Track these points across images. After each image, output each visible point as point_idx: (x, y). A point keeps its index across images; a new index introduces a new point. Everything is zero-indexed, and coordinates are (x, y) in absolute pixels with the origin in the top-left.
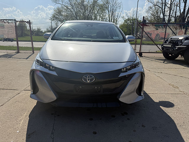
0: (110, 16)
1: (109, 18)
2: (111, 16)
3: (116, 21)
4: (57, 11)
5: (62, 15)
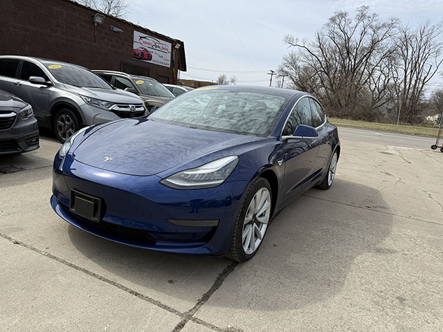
0: (409, 71)
1: (406, 76)
2: (412, 71)
3: (423, 84)
4: (288, 59)
5: (297, 68)
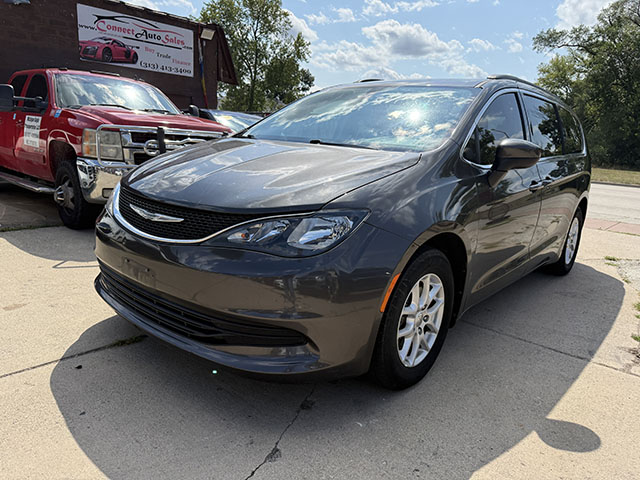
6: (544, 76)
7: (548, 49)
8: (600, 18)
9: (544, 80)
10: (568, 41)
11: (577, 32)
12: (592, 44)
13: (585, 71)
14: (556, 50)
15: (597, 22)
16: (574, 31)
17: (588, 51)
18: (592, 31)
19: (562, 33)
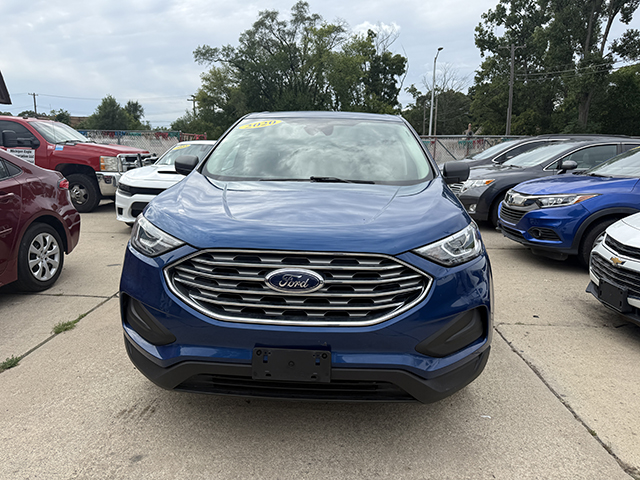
4: (211, 80)
6: (207, 84)
7: (208, 62)
8: (241, 40)
9: (207, 87)
10: (221, 56)
11: (228, 50)
12: (239, 62)
13: (237, 82)
14: (213, 63)
15: (240, 43)
16: (224, 50)
17: (237, 66)
18: (237, 51)
19: (216, 50)
